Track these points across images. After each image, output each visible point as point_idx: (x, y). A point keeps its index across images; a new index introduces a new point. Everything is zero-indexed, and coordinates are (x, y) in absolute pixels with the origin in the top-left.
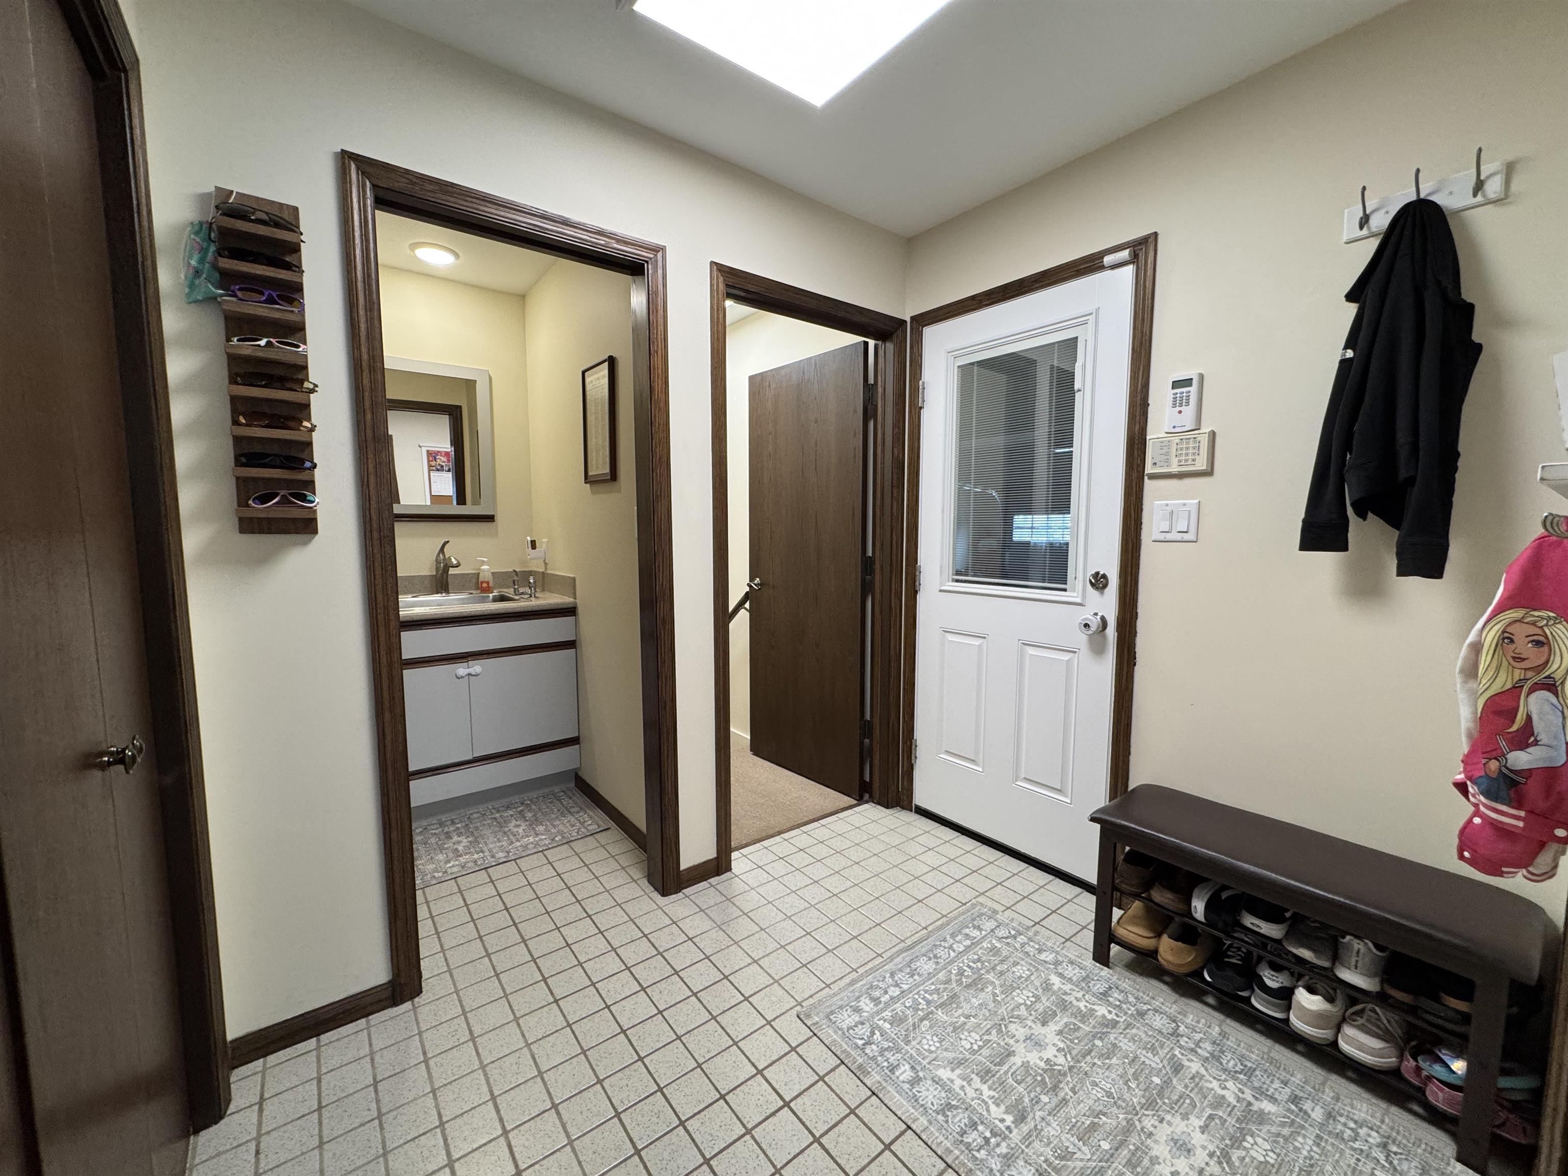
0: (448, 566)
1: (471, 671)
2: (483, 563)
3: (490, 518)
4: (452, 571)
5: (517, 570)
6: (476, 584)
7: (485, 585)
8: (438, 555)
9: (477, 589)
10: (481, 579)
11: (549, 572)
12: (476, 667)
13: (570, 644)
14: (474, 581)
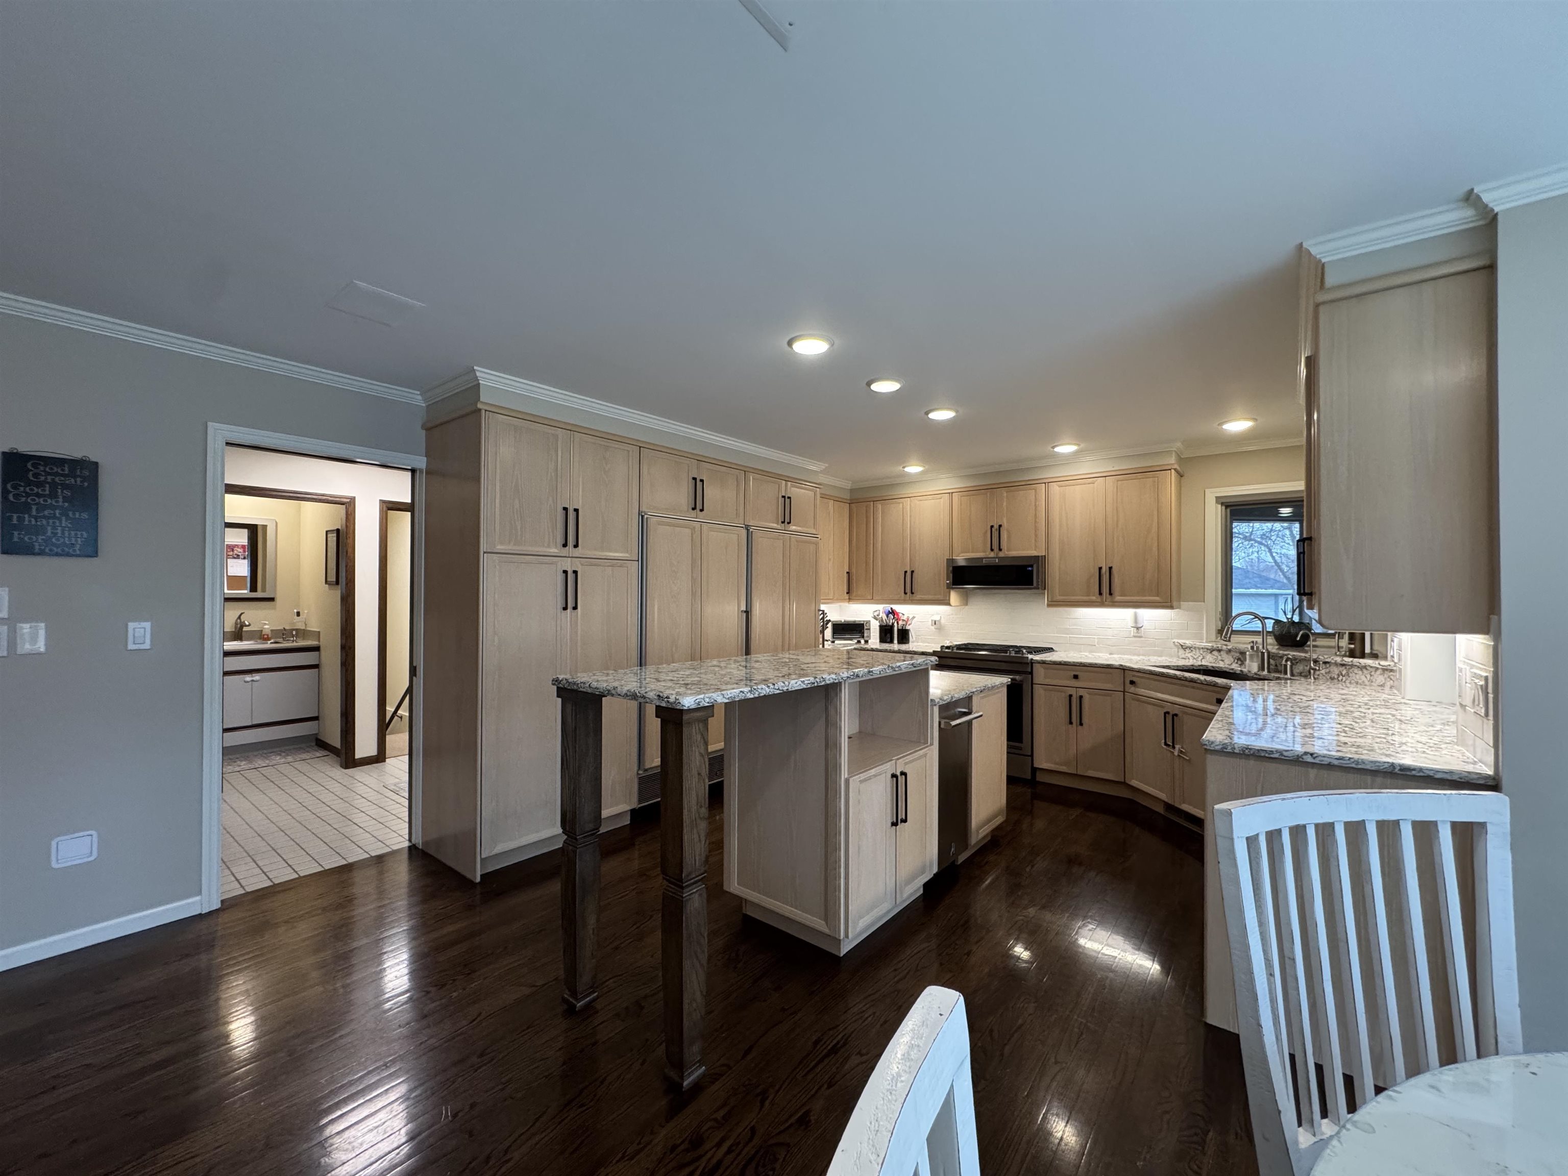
0: (243, 625)
1: (254, 679)
2: (265, 624)
3: (272, 599)
4: (245, 629)
5: (286, 628)
6: (260, 636)
7: (266, 636)
8: (236, 620)
9: (260, 639)
10: (263, 633)
11: (308, 629)
12: (257, 677)
13: (316, 666)
14: (259, 634)
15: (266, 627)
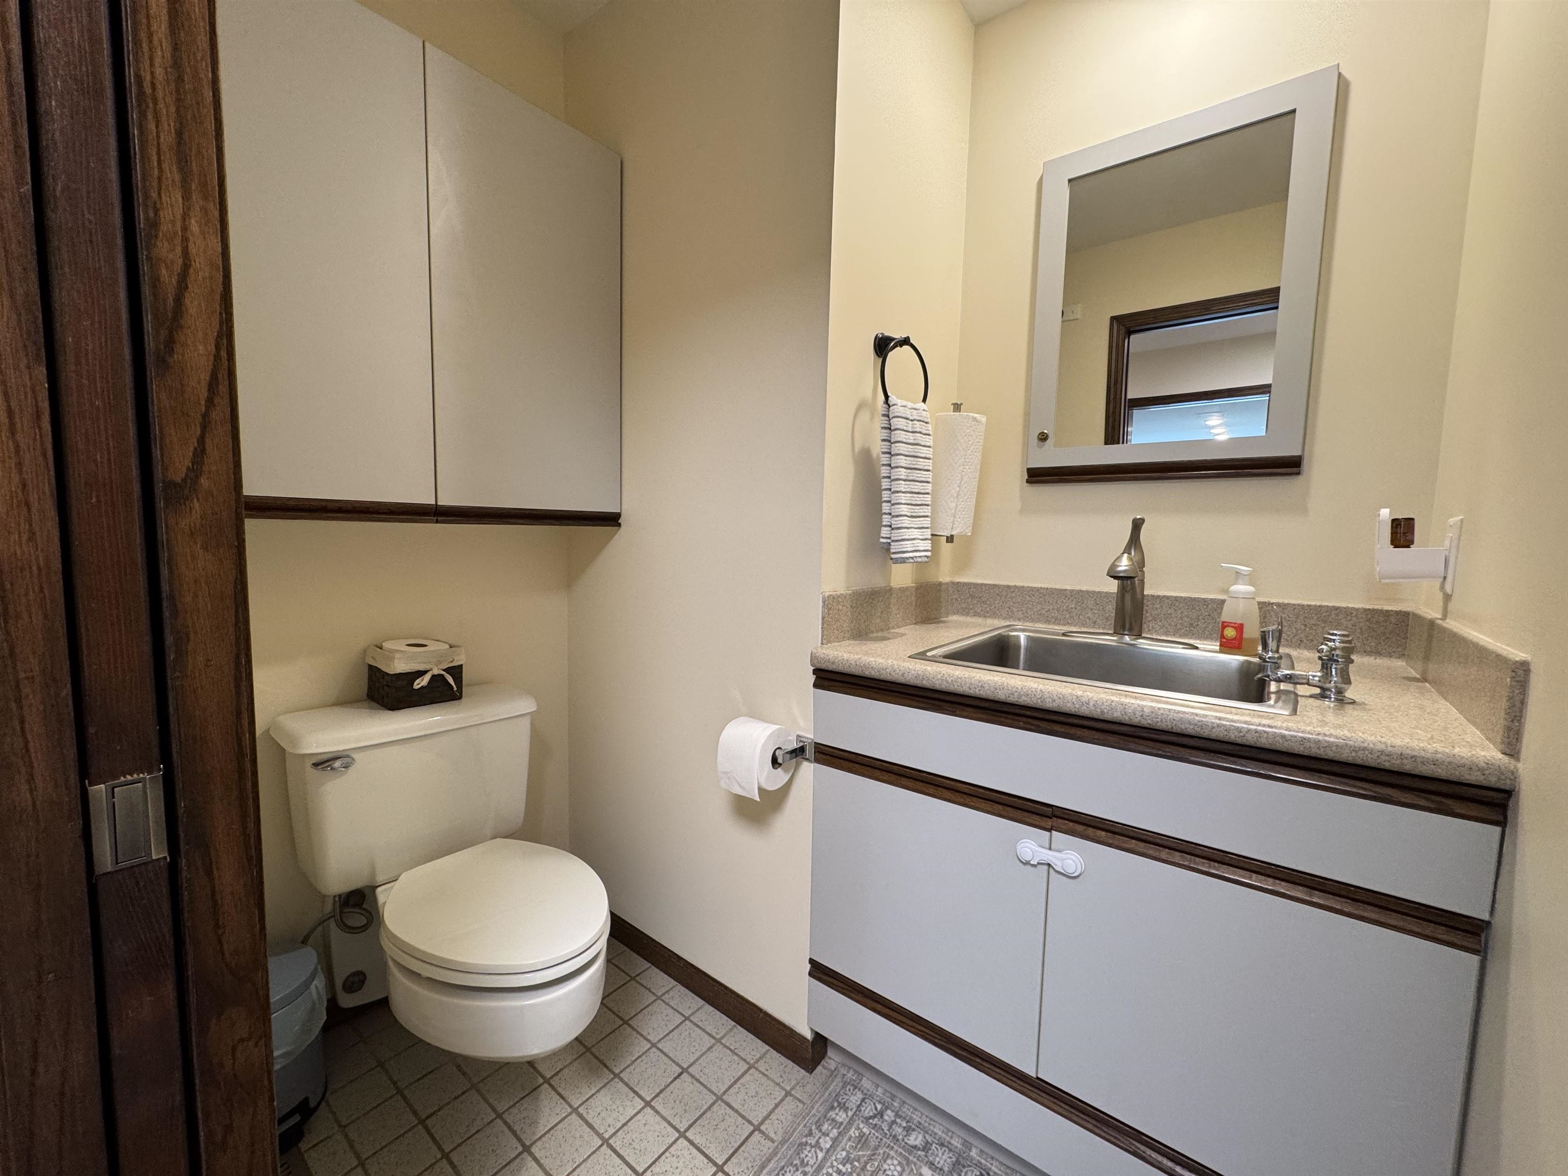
15: (1241, 588)
